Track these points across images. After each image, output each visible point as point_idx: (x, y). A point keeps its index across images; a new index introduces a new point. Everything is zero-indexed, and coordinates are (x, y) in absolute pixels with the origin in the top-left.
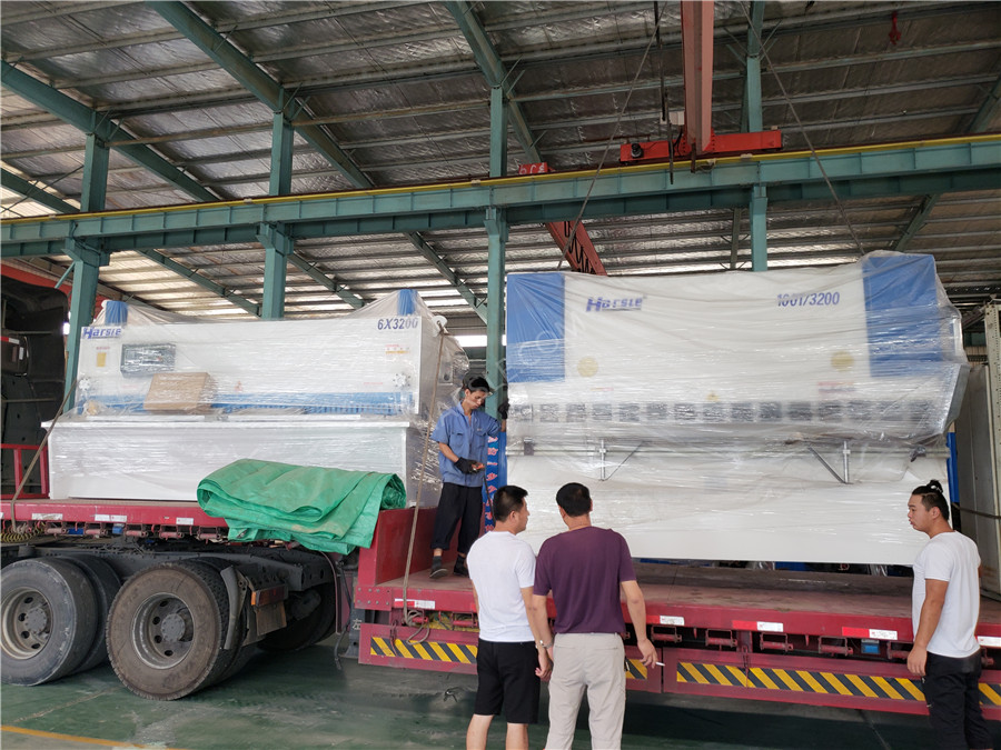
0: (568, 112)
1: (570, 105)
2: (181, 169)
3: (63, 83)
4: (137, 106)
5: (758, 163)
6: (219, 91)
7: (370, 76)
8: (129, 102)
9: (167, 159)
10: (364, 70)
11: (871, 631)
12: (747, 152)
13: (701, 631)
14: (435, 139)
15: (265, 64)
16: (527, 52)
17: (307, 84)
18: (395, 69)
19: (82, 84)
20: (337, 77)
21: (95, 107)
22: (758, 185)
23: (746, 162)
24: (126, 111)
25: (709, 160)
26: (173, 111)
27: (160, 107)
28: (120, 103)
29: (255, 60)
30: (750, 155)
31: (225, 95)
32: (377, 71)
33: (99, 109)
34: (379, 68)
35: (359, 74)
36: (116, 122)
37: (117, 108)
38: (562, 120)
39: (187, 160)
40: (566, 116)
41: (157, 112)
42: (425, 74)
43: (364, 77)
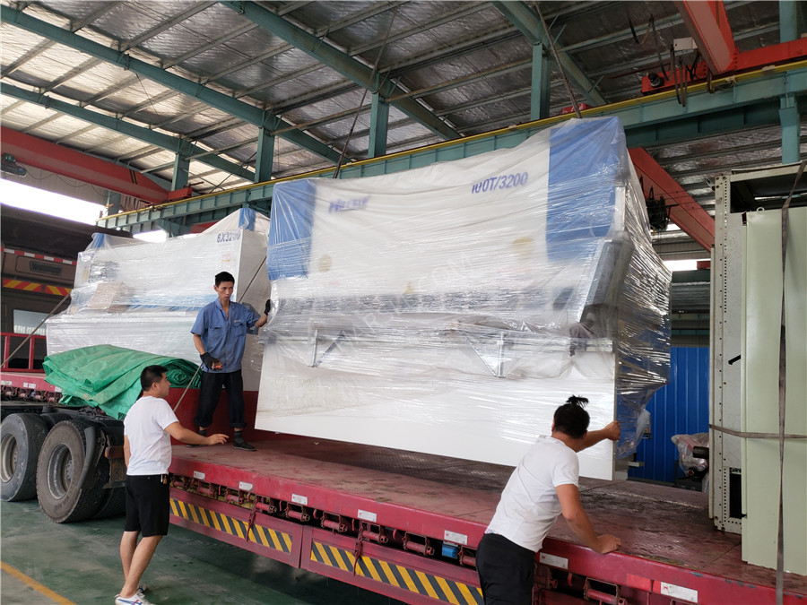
0: (620, 56)
1: (620, 50)
2: (330, 146)
3: (239, 93)
4: (288, 103)
5: (784, 74)
6: (338, 83)
7: (440, 53)
8: (284, 101)
9: (318, 139)
10: (435, 49)
11: (446, 532)
12: (768, 65)
13: (320, 513)
14: (509, 97)
15: (360, 55)
16: (563, 8)
17: (396, 67)
18: (458, 43)
19: (250, 92)
20: (416, 57)
21: (265, 108)
22: (784, 96)
23: (770, 75)
24: (285, 108)
25: (727, 79)
26: (314, 102)
27: (304, 101)
28: (279, 103)
29: (351, 54)
30: (773, 67)
31: (342, 85)
32: (445, 47)
33: (267, 109)
34: (446, 45)
35: (432, 52)
36: (279, 116)
37: (277, 106)
38: (617, 65)
39: (334, 140)
40: (619, 61)
41: (303, 105)
42: (483, 42)
43: (436, 54)
